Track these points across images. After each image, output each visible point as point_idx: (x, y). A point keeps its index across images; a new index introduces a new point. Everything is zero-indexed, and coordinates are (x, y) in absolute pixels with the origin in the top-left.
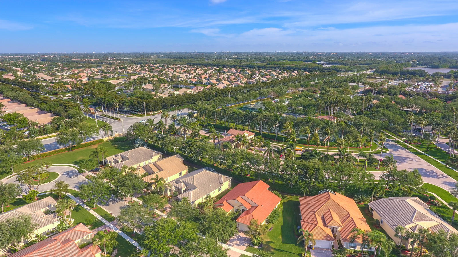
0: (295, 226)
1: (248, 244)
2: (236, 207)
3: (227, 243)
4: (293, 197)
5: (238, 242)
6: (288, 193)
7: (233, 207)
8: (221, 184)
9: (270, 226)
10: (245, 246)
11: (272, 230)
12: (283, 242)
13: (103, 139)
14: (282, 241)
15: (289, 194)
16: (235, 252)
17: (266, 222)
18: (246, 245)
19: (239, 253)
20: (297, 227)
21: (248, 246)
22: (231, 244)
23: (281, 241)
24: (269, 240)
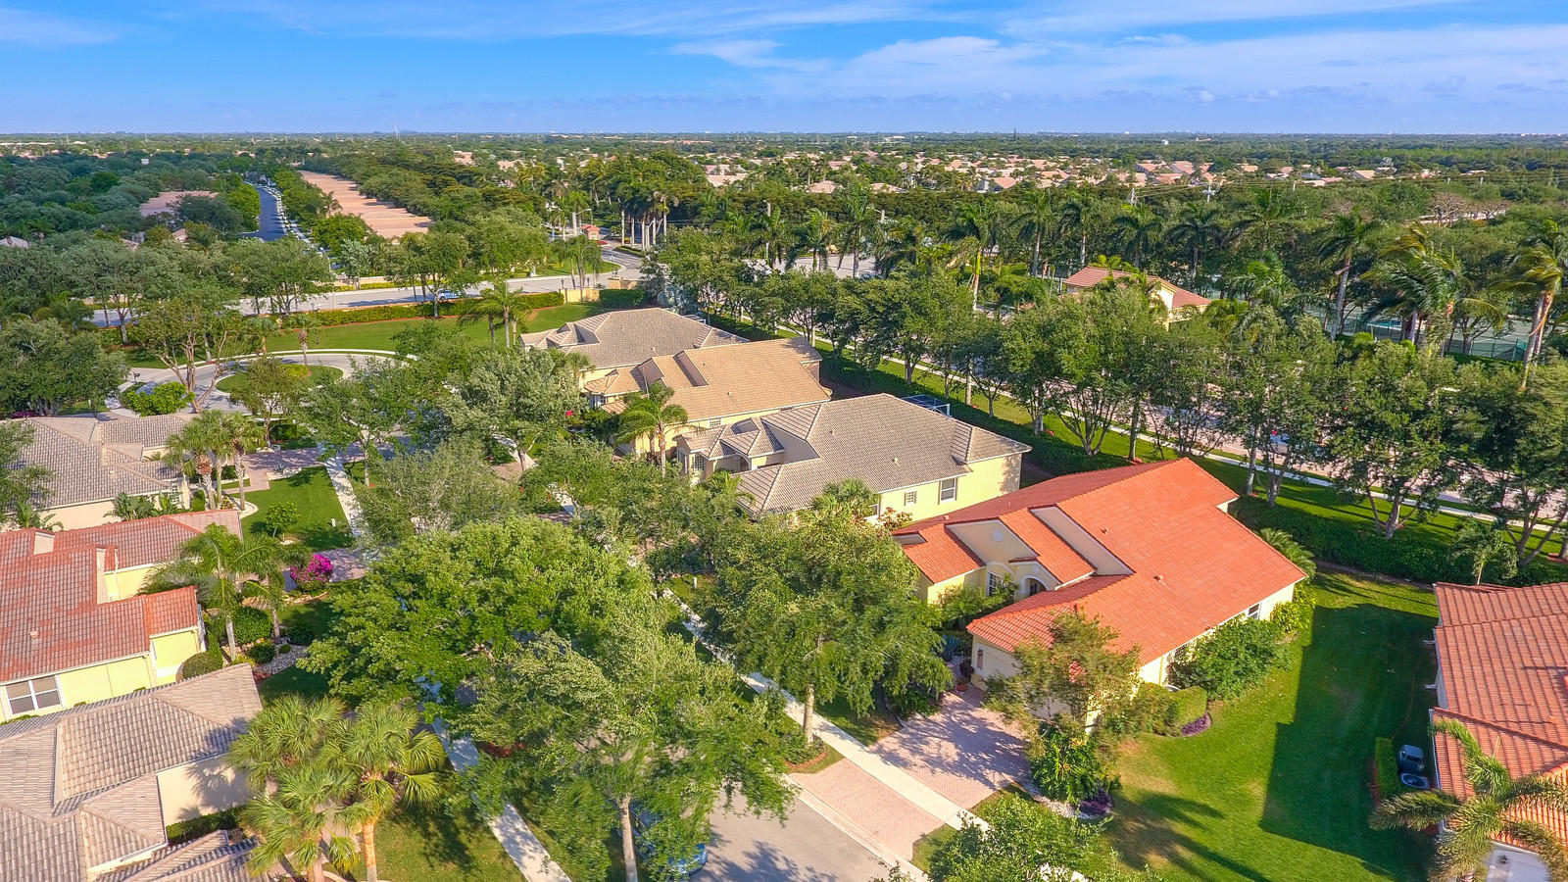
0: (1382, 744)
1: (1009, 778)
2: (998, 567)
3: (882, 741)
4: (1391, 591)
5: (950, 751)
6: (1361, 567)
7: (980, 562)
8: (959, 463)
9: (1193, 706)
10: (987, 783)
11: (1200, 734)
12: (1268, 824)
13: (563, 292)
14: (1266, 812)
15: (1364, 570)
16: (904, 803)
17: (1173, 678)
18: (996, 778)
19: (928, 817)
20: (1397, 746)
21: (1010, 788)
22: (904, 753)
23: (1257, 811)
24: (1163, 785)
